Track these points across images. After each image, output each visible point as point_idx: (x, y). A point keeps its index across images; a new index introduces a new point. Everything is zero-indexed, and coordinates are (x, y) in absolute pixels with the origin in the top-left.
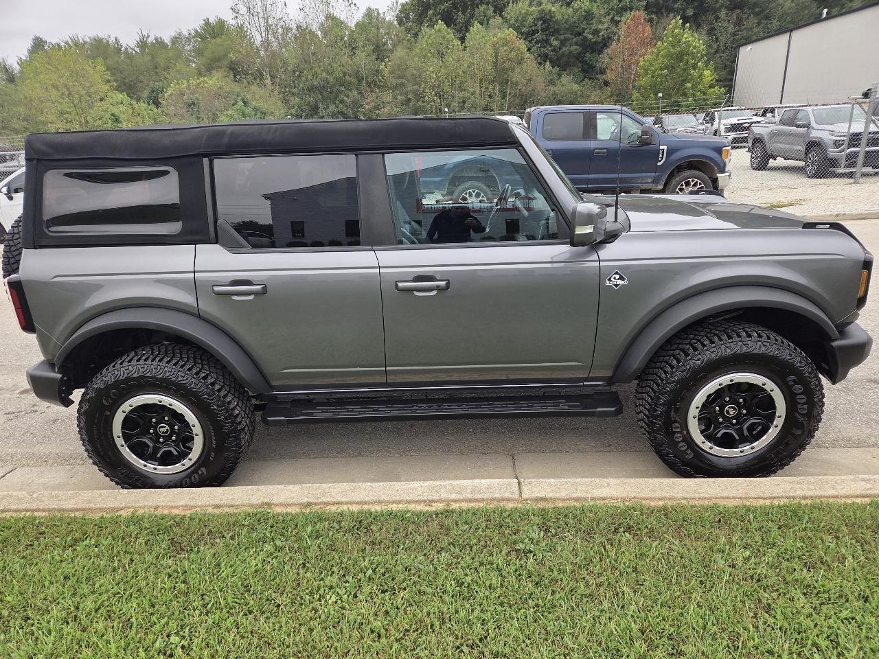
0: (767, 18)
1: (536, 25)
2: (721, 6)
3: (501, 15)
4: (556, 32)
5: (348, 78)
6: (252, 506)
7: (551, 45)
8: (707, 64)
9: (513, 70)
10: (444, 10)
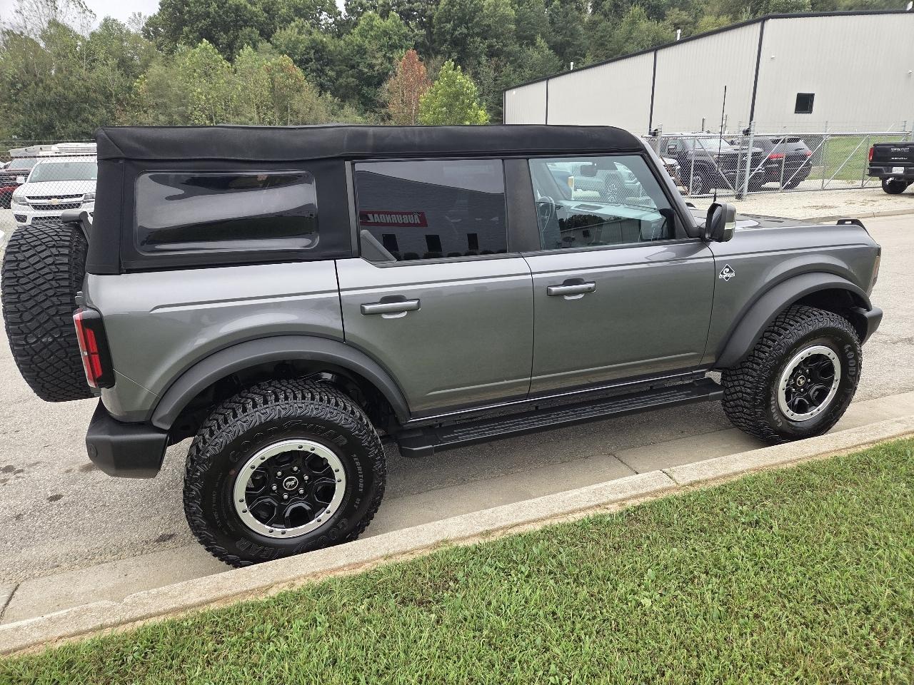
0: (520, 66)
1: (308, 53)
2: (481, 52)
3: (269, 41)
4: (330, 62)
5: (93, 95)
6: (427, 547)
7: (326, 75)
8: (480, 104)
9: (292, 98)
10: (201, 27)
